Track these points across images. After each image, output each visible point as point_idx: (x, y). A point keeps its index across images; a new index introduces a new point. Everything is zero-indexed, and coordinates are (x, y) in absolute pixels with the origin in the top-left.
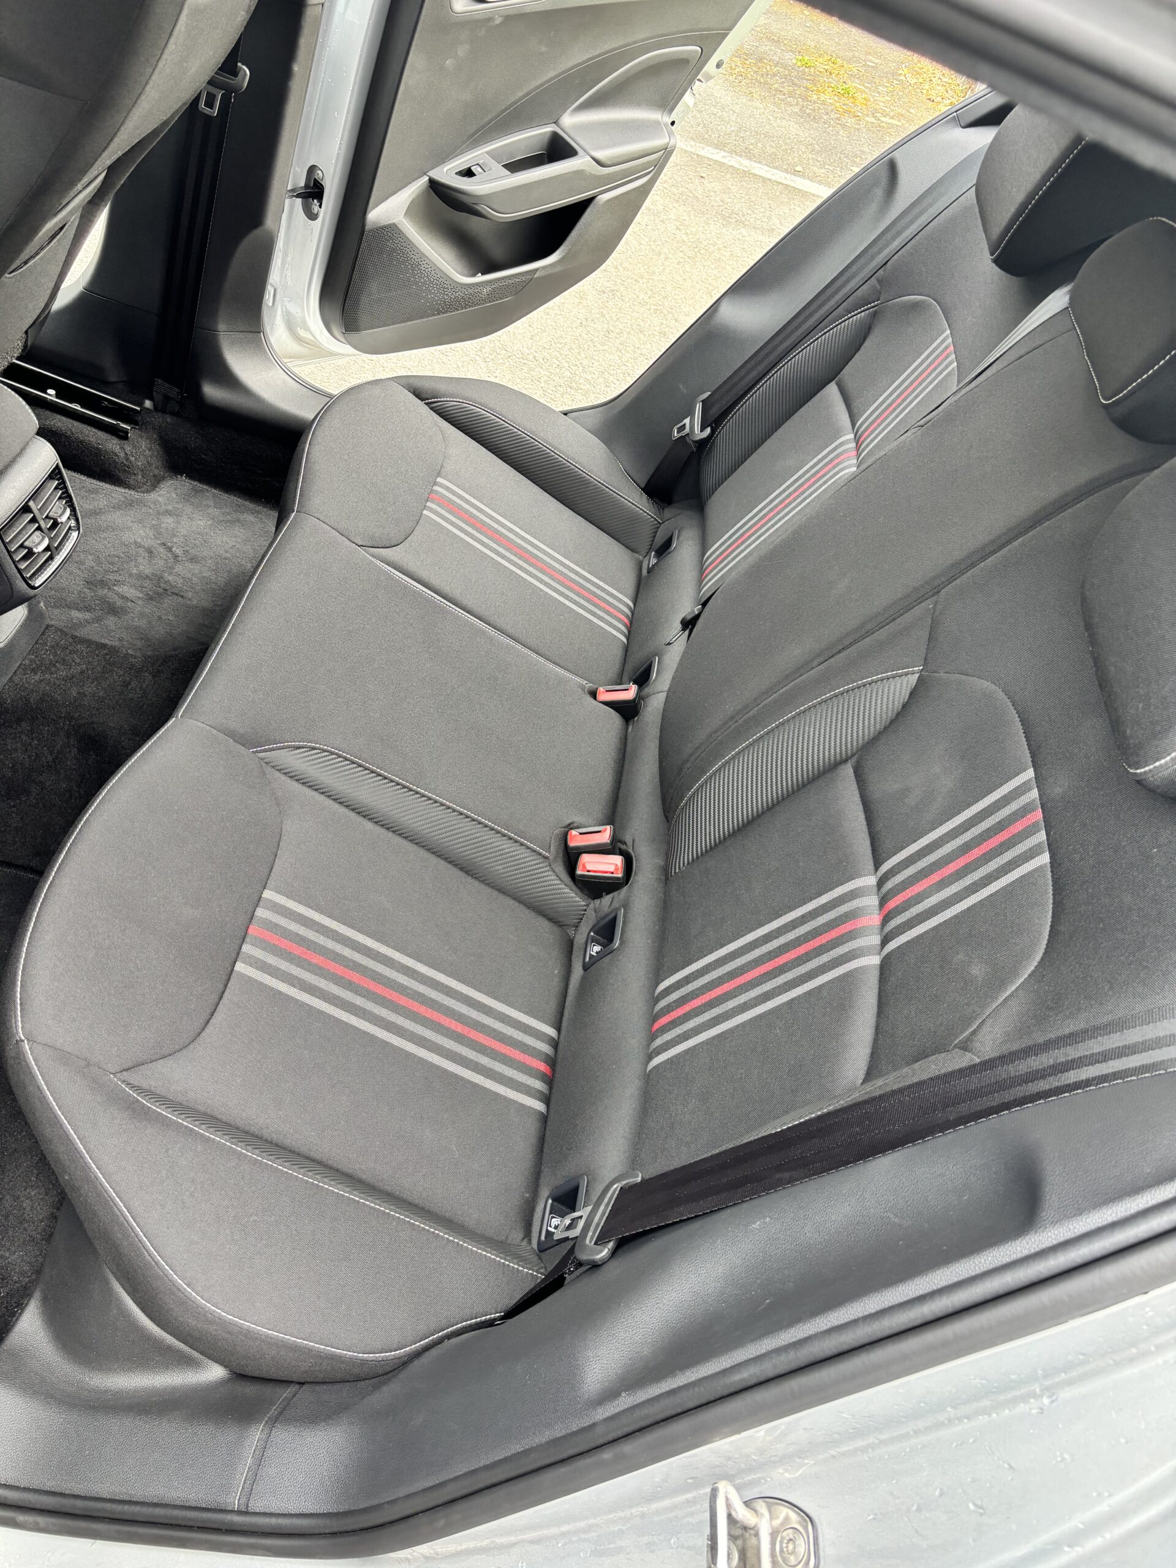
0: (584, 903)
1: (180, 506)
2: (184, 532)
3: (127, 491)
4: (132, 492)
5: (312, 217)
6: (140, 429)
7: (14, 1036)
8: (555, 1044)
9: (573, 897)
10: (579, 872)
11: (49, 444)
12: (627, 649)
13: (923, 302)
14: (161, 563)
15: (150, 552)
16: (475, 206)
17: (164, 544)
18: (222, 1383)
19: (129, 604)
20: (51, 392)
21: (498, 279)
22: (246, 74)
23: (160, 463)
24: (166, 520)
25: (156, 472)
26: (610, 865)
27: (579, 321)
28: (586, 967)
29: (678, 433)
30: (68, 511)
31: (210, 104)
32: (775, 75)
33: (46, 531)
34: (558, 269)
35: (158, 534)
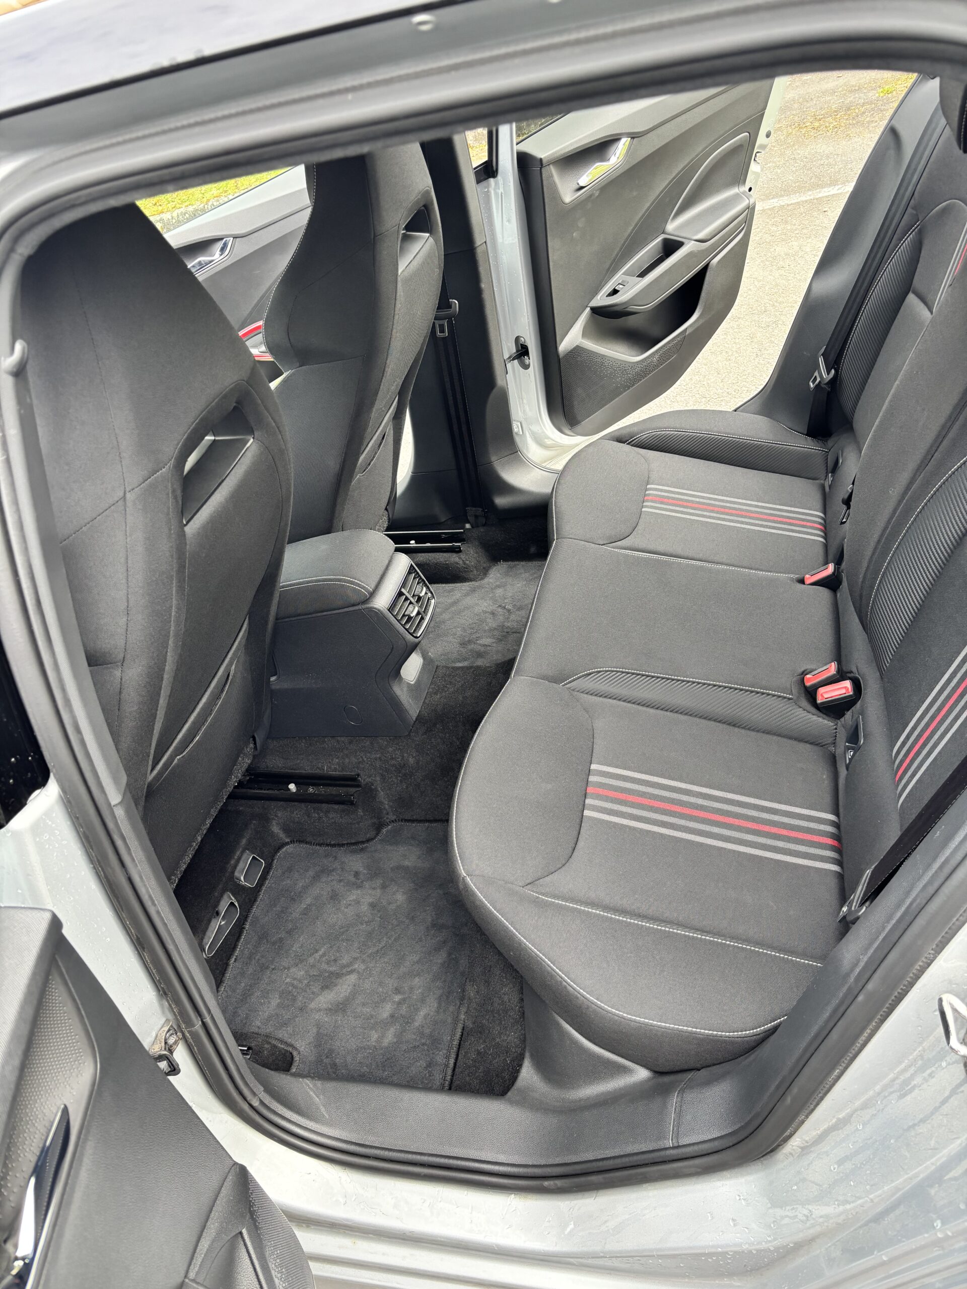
0: (832, 724)
1: (504, 580)
2: (510, 595)
3: (470, 583)
4: (473, 583)
5: (526, 367)
6: (467, 543)
7: (460, 876)
8: (837, 825)
9: (823, 723)
10: (819, 701)
11: (404, 554)
12: (826, 546)
13: (948, 205)
14: (501, 618)
15: (493, 613)
16: (626, 309)
17: (500, 606)
18: (649, 1080)
19: (488, 648)
20: (413, 542)
21: (661, 348)
22: (455, 303)
23: (485, 559)
24: (498, 592)
25: (485, 565)
26: (844, 688)
27: (755, 354)
28: (847, 768)
29: (813, 384)
30: (425, 589)
31: (442, 331)
32: (864, 113)
33: (415, 603)
34: (701, 322)
35: (495, 601)
